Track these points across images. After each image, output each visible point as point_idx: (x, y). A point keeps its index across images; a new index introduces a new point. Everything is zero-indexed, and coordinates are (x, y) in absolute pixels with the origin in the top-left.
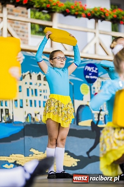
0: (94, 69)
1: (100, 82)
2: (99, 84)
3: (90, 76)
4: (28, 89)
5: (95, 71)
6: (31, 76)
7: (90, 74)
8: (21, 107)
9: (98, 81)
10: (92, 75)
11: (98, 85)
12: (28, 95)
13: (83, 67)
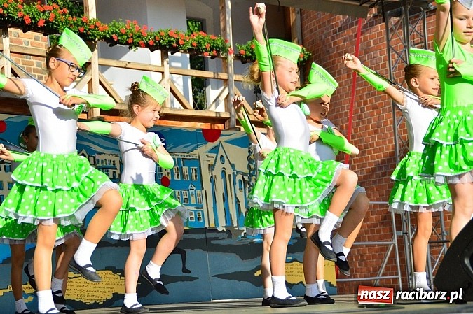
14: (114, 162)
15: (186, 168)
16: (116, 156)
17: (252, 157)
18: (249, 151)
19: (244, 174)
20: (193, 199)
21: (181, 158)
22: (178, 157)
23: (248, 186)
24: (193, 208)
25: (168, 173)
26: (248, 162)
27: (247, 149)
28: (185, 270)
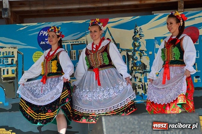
14: (13, 52)
15: (74, 51)
16: (15, 48)
17: (137, 36)
18: (135, 32)
19: (128, 51)
21: (70, 44)
22: (67, 44)
23: (131, 60)
26: (133, 41)
27: (133, 30)
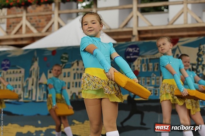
0: (135, 50)
1: (141, 60)
2: (139, 61)
3: (131, 56)
4: (75, 74)
5: (136, 51)
6: (78, 64)
7: (131, 54)
8: (69, 88)
9: (138, 60)
10: (133, 55)
11: (138, 63)
12: (74, 78)
13: (125, 49)
15: (151, 64)
17: (201, 53)
20: (153, 82)
22: (146, 58)
24: (152, 88)
25: (139, 68)
26: (197, 57)
27: (198, 48)
28: (142, 123)
